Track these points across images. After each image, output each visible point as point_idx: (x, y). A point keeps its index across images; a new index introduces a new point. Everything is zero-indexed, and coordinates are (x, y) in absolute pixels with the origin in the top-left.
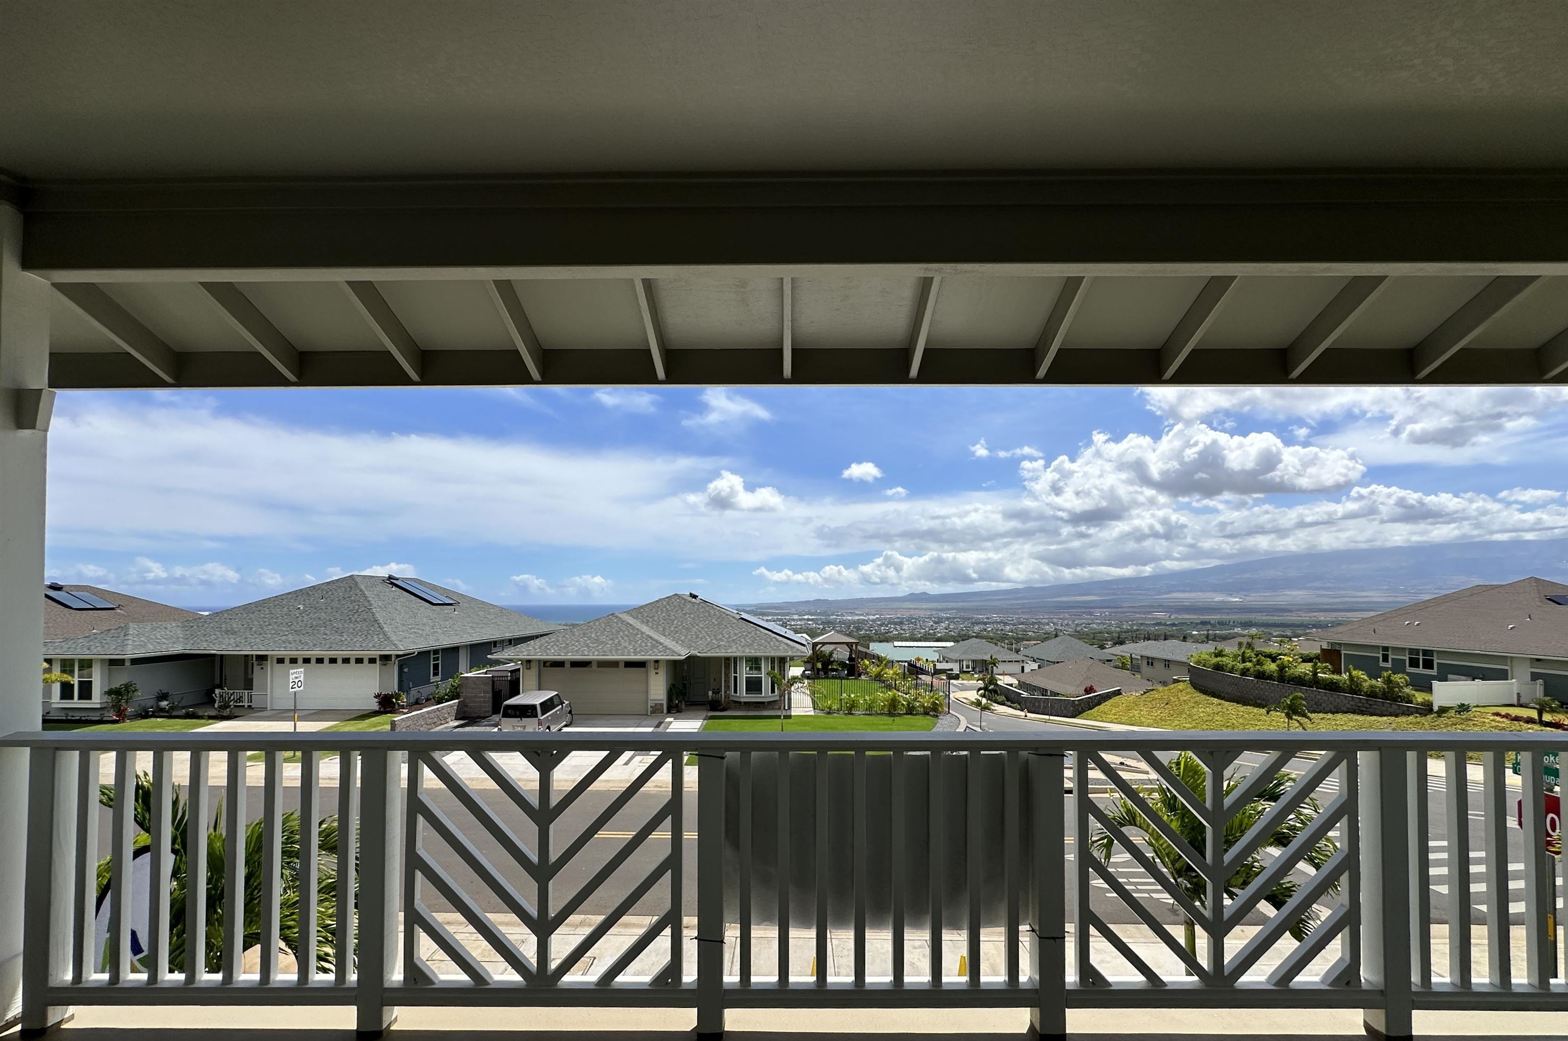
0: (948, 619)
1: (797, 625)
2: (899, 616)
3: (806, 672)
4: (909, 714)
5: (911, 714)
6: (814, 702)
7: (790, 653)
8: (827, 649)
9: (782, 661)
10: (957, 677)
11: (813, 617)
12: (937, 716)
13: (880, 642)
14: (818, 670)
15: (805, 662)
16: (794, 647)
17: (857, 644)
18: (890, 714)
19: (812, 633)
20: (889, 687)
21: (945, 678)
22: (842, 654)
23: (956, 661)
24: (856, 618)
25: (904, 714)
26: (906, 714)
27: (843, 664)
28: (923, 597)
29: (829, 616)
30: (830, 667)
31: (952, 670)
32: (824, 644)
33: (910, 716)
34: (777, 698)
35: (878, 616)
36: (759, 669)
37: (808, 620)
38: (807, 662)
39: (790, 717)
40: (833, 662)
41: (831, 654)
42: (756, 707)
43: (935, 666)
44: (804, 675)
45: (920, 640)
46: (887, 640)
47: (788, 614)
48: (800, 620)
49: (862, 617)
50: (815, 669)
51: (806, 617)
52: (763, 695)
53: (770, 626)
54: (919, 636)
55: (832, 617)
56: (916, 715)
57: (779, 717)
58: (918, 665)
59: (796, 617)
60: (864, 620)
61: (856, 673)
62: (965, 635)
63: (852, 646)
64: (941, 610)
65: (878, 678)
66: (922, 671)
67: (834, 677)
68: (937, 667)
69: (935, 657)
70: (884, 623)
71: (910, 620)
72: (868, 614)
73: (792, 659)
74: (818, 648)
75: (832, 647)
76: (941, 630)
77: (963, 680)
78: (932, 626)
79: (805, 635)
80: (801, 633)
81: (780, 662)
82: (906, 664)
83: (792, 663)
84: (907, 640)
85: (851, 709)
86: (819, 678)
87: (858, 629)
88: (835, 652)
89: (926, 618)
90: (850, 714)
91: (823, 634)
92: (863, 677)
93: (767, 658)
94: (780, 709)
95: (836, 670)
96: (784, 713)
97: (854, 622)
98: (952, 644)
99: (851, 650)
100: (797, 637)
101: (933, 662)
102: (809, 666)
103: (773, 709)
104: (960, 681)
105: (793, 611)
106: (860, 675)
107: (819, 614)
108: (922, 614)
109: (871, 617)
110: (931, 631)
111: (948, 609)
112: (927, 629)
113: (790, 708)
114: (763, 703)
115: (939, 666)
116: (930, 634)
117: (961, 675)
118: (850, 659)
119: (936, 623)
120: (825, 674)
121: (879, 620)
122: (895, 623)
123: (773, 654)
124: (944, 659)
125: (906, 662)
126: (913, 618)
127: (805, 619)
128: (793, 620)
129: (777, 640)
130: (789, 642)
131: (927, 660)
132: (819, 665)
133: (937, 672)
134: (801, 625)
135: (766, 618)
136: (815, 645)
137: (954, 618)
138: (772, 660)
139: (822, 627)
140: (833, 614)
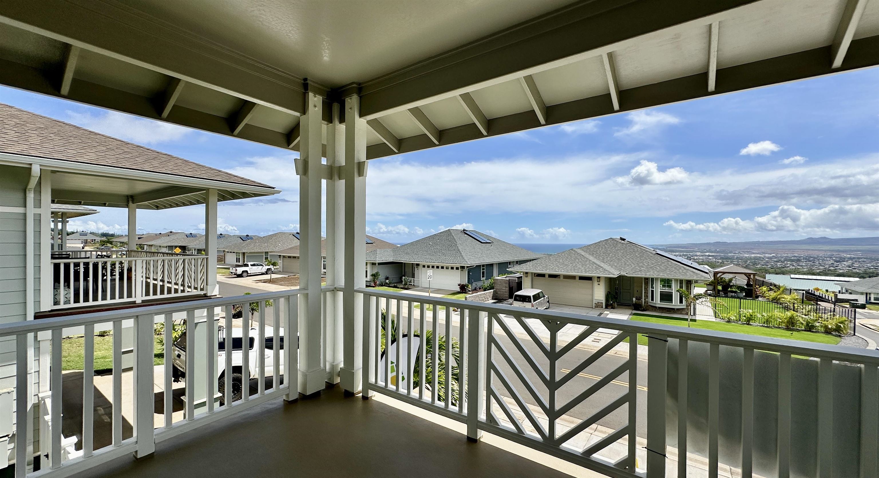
0: (851, 259)
1: (700, 259)
2: (797, 255)
3: (708, 292)
4: (808, 331)
5: (810, 331)
6: (715, 313)
7: (695, 278)
8: (727, 277)
9: (689, 283)
10: (863, 307)
11: (713, 254)
12: (840, 336)
13: (777, 274)
14: (719, 291)
15: (707, 285)
16: (699, 274)
17: (754, 275)
18: (788, 329)
19: (712, 265)
20: (787, 308)
21: (848, 306)
22: (742, 281)
23: (862, 294)
24: (753, 255)
25: (803, 330)
26: (805, 330)
27: (741, 289)
28: (824, 241)
29: (728, 253)
30: (729, 289)
31: (857, 300)
32: (724, 273)
33: (809, 333)
34: (685, 307)
35: (774, 255)
36: (670, 286)
37: (709, 256)
38: (709, 285)
39: (695, 320)
40: (733, 286)
41: (730, 280)
42: (668, 311)
43: (836, 296)
44: (706, 293)
45: (819, 274)
46: (783, 273)
47: (692, 252)
48: (702, 256)
49: (758, 255)
50: (717, 291)
51: (707, 254)
52: (673, 304)
53: (679, 259)
54: (818, 271)
56: (816, 332)
57: (687, 320)
58: (817, 293)
59: (698, 254)
60: (760, 257)
61: (754, 296)
62: (873, 273)
63: (750, 276)
64: (843, 251)
65: (776, 301)
66: (821, 299)
67: (732, 297)
68: (839, 297)
69: (837, 289)
70: (780, 260)
71: (808, 259)
72: (764, 253)
73: (696, 282)
74: (718, 276)
75: (731, 276)
76: (843, 267)
77: (870, 309)
78: (833, 264)
79: (706, 266)
80: (702, 265)
81: (687, 283)
82: (804, 292)
83: (696, 284)
84: (804, 274)
85: (749, 321)
86: (719, 296)
87: (755, 264)
88: (734, 279)
89: (826, 258)
90: (748, 324)
91: (722, 266)
92: (760, 299)
93: (676, 280)
94: (687, 314)
95: (735, 292)
96: (690, 317)
97: (751, 259)
98: (857, 279)
99: (749, 279)
100: (700, 267)
101: (833, 292)
102: (711, 288)
103: (681, 314)
104: (866, 310)
105: (696, 249)
106: (757, 297)
107: (718, 252)
108: (821, 254)
109: (767, 255)
110: (832, 268)
111: (853, 251)
112: (827, 266)
113: (695, 314)
114: (674, 309)
115: (840, 296)
116: (829, 270)
117: (867, 306)
118: (748, 284)
119: (837, 262)
120: (724, 294)
121: (776, 258)
122: (792, 261)
123: (682, 277)
124: (847, 291)
125: (803, 290)
126: (812, 257)
127: (706, 255)
128: (696, 256)
129: (685, 269)
130: (694, 270)
131: (827, 291)
132: (720, 288)
133: (837, 301)
134: (703, 259)
135: (675, 254)
136: (716, 274)
137: (859, 258)
138: (681, 281)
139: (720, 261)
140: (731, 252)
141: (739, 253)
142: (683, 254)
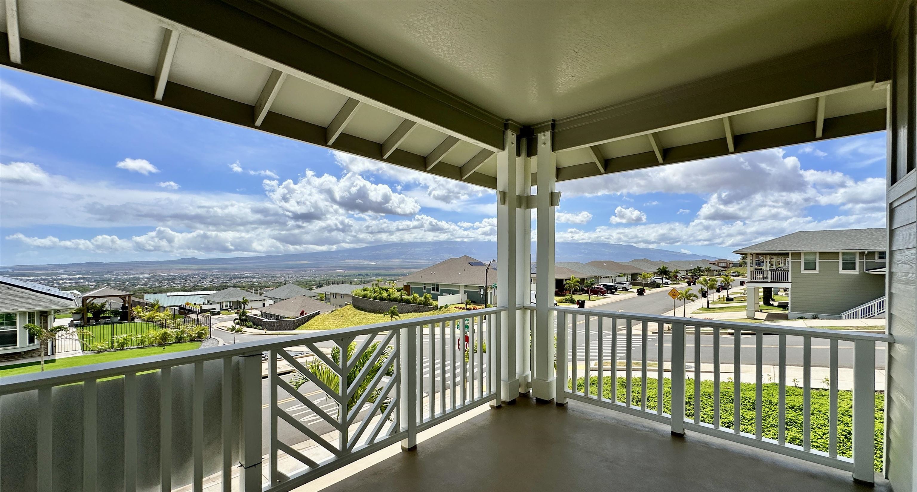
0: (212, 275)
1: (67, 283)
2: (172, 274)
3: (74, 322)
4: (177, 343)
5: (179, 342)
6: (83, 345)
7: (54, 307)
8: (98, 302)
9: (44, 315)
10: (218, 313)
11: (85, 276)
12: (201, 341)
13: (155, 293)
14: (89, 319)
15: (73, 313)
16: (59, 302)
17: (129, 296)
18: (161, 345)
19: (83, 290)
20: (161, 326)
21: (209, 314)
22: (117, 304)
23: (218, 303)
24: (132, 276)
25: (173, 343)
26: (176, 343)
27: (116, 313)
28: (194, 261)
29: (103, 275)
30: (102, 315)
31: (215, 309)
32: (95, 297)
33: (178, 344)
34: (38, 347)
35: (152, 275)
36: (14, 324)
37: (79, 279)
38: (76, 313)
39: (54, 361)
40: (106, 311)
41: (103, 305)
42: (8, 358)
43: (201, 307)
44: (71, 325)
45: (190, 290)
46: (161, 292)
47: (55, 275)
48: (70, 279)
49: (138, 276)
50: (86, 320)
51: (77, 276)
52: (18, 345)
53: (29, 285)
54: (189, 287)
55: (106, 276)
56: (183, 342)
57: (39, 363)
58: (188, 308)
59: (65, 276)
60: (139, 278)
61: (129, 318)
62: (225, 286)
63: (125, 298)
64: (209, 270)
65: (150, 320)
66: (191, 311)
67: (105, 323)
68: (203, 308)
69: (202, 301)
70: (158, 280)
71: (181, 277)
72: (143, 273)
73: (57, 311)
74: (88, 301)
75: (104, 300)
76: (207, 283)
77: (223, 315)
78: (200, 280)
79: (75, 292)
80: (70, 290)
81: (41, 316)
82: (177, 308)
83: (56, 315)
84: (178, 291)
85: (122, 347)
86: (89, 325)
87: (134, 285)
88: (108, 304)
89: (195, 275)
90: (123, 349)
91: (96, 289)
92: (136, 320)
93: (23, 314)
94: (40, 355)
95: (109, 317)
96: (46, 358)
97: (129, 279)
98: (215, 292)
99: (124, 301)
100: (66, 294)
101: (199, 305)
102: (78, 316)
103: (32, 357)
104: (221, 316)
105: (61, 271)
106: (133, 319)
107: (91, 274)
108: (192, 272)
109: (146, 275)
110: (199, 284)
111: (213, 269)
112: (196, 283)
113: (53, 353)
114: (20, 353)
115: (205, 307)
116: (198, 286)
117: (221, 312)
118: (123, 307)
119: (203, 278)
120: (96, 321)
121: (154, 278)
122: (169, 280)
123: (32, 309)
124: (209, 302)
125: (177, 306)
126: (185, 276)
127: (75, 278)
128: (61, 279)
129: (37, 297)
130: (52, 298)
131: (195, 304)
132: (90, 315)
133: (203, 311)
134: (71, 283)
135: (25, 278)
136: (84, 299)
137: (217, 275)
138: (31, 315)
139: (94, 284)
140: (107, 274)
141: (117, 274)
142: (41, 279)
